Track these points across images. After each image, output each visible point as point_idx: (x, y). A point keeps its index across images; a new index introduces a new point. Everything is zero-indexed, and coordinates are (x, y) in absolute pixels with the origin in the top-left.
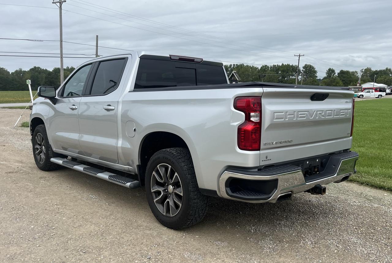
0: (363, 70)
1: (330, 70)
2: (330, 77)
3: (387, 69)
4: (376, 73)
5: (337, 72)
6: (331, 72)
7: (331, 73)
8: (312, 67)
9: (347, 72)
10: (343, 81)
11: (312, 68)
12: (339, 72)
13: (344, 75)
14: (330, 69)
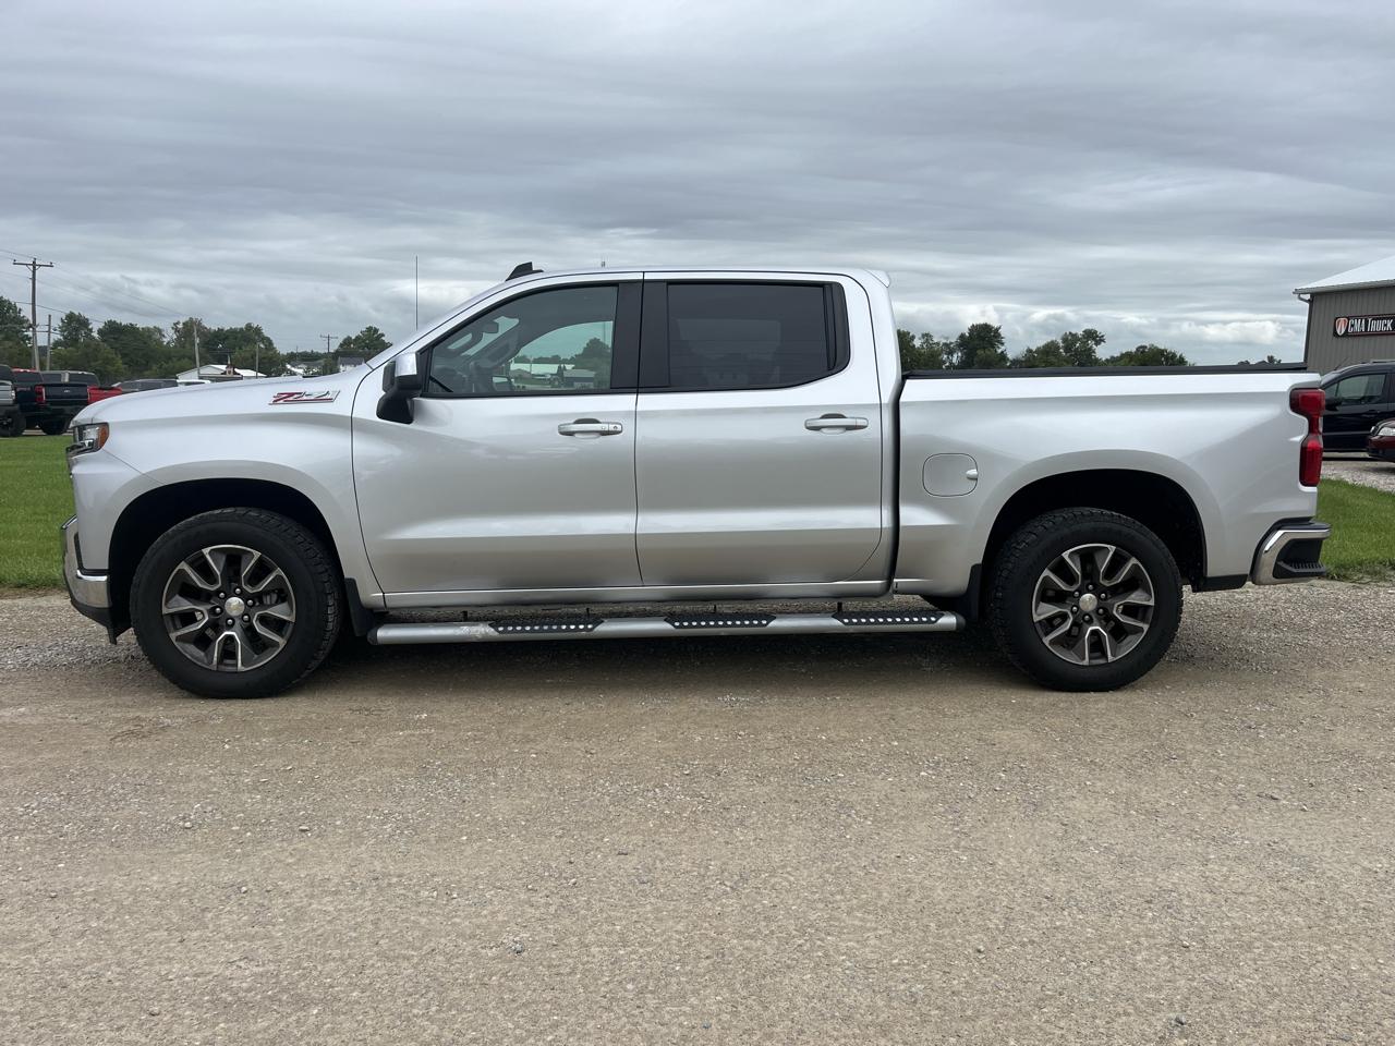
0: (180, 326)
1: (71, 317)
2: (77, 340)
3: (249, 326)
4: (221, 336)
5: (96, 326)
6: (75, 324)
7: (77, 330)
8: (10, 303)
9: (131, 330)
10: (124, 356)
11: (9, 308)
12: (101, 326)
13: (122, 337)
14: (72, 313)
